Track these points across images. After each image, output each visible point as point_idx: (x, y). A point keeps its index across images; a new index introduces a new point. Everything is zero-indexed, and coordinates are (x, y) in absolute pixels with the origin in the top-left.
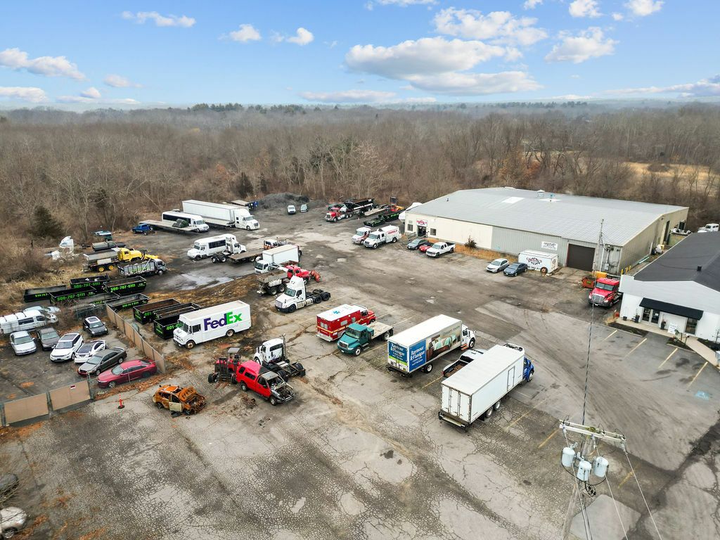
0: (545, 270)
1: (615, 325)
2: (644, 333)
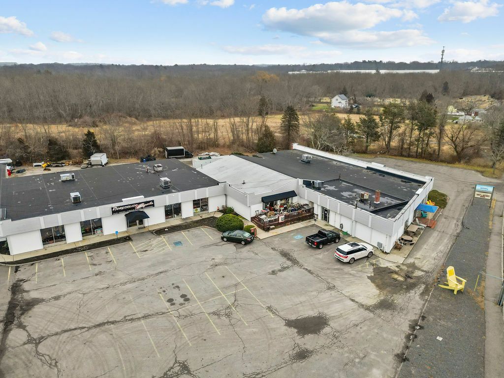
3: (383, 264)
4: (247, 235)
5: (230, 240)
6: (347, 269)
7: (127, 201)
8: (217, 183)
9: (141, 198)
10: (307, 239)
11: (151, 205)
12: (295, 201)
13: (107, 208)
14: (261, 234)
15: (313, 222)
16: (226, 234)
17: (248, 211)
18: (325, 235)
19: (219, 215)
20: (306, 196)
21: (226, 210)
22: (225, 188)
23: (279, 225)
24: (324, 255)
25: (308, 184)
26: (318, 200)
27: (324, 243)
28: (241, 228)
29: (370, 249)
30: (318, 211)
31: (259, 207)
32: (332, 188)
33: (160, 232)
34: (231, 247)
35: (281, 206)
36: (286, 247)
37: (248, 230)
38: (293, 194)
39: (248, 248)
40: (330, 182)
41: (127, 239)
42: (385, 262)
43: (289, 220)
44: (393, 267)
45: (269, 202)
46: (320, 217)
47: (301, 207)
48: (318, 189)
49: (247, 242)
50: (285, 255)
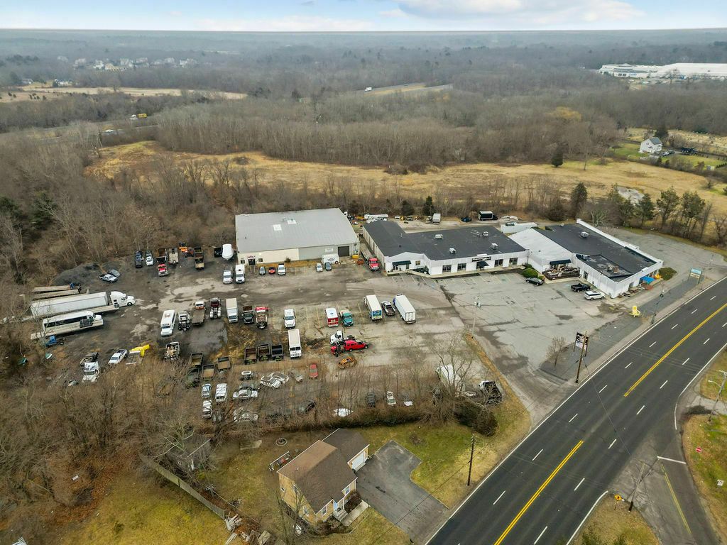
0: (336, 263)
1: (389, 275)
2: (398, 274)
3: (608, 302)
4: (540, 281)
5: (531, 282)
6: (588, 302)
7: (479, 256)
8: (524, 250)
9: (485, 255)
10: (572, 287)
11: (489, 259)
12: (570, 265)
13: (470, 259)
14: (547, 281)
15: (578, 278)
16: (529, 279)
17: (541, 268)
18: (581, 286)
19: (523, 268)
20: (577, 264)
21: (527, 266)
22: (528, 253)
23: (557, 277)
24: (579, 295)
25: (579, 257)
26: (583, 267)
27: (581, 290)
28: (536, 277)
29: (603, 295)
30: (582, 273)
31: (548, 267)
32: (593, 260)
33: (493, 273)
34: (531, 286)
35: (561, 267)
36: (560, 289)
37: (541, 278)
38: (569, 261)
39: (540, 287)
40: (593, 256)
41: (478, 274)
42: (609, 302)
43: (564, 276)
44: (612, 304)
45: (554, 264)
46: (583, 276)
47: (572, 269)
48: (584, 260)
49: (540, 284)
50: (559, 292)
